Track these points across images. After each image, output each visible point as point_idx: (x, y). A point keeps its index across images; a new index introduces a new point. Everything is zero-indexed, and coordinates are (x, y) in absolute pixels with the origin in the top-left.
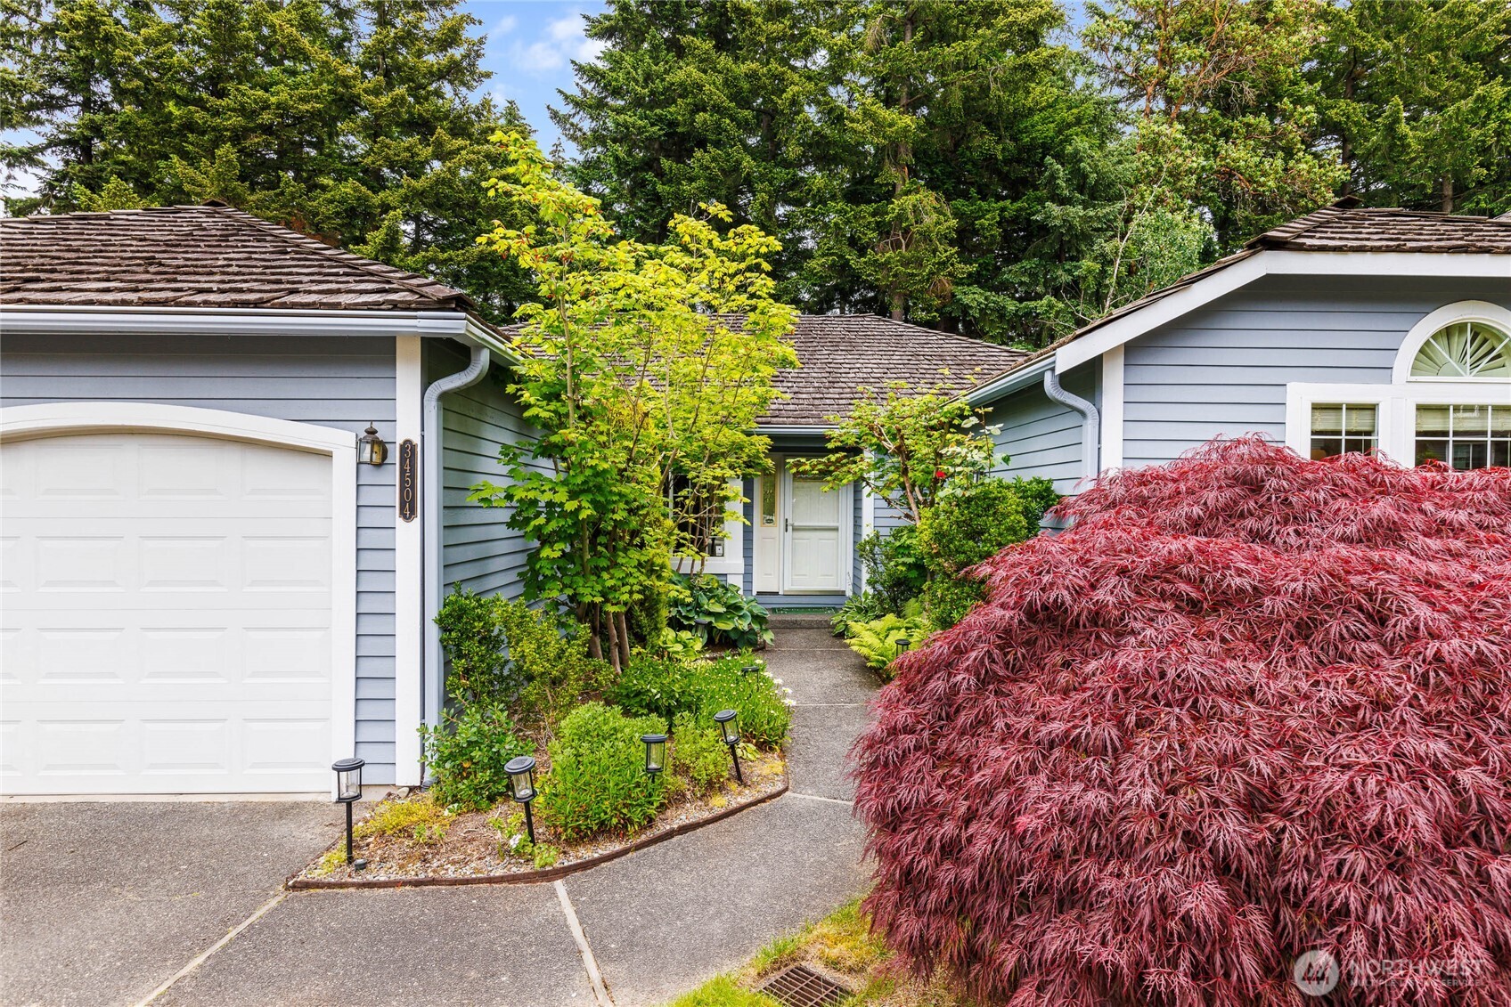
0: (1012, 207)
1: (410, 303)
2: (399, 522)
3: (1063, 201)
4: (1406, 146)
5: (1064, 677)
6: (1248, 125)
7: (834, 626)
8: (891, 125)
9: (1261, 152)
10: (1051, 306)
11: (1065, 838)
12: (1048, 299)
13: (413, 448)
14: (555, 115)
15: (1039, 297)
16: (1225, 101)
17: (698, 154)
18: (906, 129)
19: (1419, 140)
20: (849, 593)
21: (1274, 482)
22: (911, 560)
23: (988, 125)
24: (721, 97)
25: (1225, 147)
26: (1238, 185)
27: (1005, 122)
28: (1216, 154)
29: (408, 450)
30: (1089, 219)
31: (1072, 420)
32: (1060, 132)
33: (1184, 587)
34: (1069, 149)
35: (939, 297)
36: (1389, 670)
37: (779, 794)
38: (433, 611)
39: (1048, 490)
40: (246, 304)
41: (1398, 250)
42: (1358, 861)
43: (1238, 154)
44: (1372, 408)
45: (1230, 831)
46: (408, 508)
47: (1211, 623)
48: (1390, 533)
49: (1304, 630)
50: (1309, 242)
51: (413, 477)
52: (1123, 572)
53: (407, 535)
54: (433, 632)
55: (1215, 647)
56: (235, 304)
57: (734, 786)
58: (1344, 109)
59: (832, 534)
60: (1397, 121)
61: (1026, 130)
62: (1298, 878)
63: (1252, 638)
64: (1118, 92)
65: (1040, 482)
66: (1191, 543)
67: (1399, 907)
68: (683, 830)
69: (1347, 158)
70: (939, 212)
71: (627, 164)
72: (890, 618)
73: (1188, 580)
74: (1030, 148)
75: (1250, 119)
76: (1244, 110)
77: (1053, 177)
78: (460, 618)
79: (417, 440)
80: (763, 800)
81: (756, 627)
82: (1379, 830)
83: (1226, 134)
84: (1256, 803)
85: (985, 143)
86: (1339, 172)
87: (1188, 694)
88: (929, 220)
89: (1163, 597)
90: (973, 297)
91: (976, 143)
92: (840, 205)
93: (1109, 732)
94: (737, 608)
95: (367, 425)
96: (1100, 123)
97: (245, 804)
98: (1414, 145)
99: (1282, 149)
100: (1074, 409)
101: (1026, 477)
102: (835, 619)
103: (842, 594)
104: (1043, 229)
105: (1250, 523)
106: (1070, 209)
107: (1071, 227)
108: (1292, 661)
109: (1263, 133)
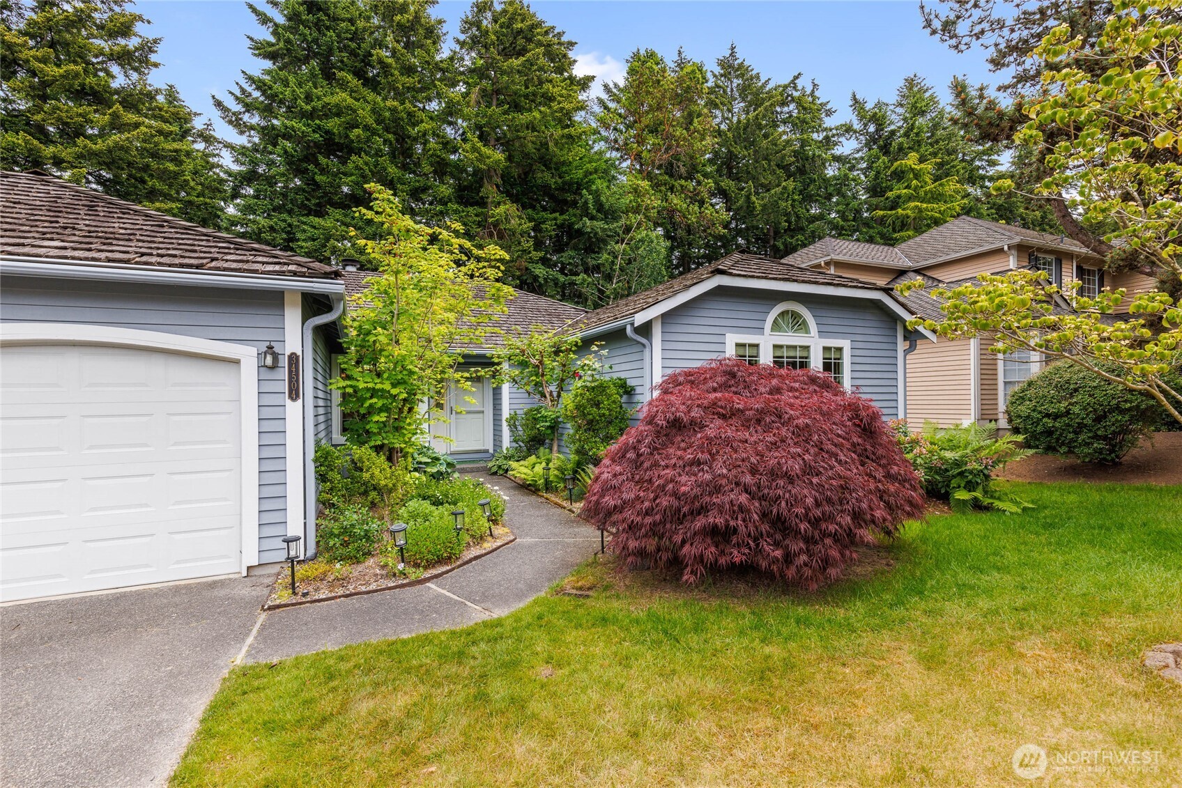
0: (561, 218)
1: (305, 273)
2: (288, 402)
3: (592, 218)
4: (754, 208)
5: (683, 445)
6: (682, 186)
7: (490, 469)
8: (489, 158)
9: (688, 200)
10: (584, 280)
11: (697, 491)
12: (582, 276)
13: (297, 357)
14: (219, 104)
15: (577, 274)
16: (670, 170)
17: (354, 158)
18: (498, 162)
19: (761, 205)
20: (491, 451)
21: (740, 373)
22: (548, 424)
23: (545, 165)
24: (370, 121)
25: (671, 196)
26: (677, 219)
27: (557, 167)
28: (667, 200)
29: (293, 359)
30: (604, 230)
31: (638, 348)
32: (586, 176)
33: (721, 410)
34: (594, 187)
35: (518, 269)
36: (784, 431)
37: (511, 541)
38: (311, 455)
39: (625, 383)
40: (190, 266)
41: (766, 278)
42: (781, 483)
43: (676, 201)
44: (757, 346)
45: (748, 479)
46: (294, 393)
47: (730, 421)
48: (778, 390)
49: (759, 421)
50: (734, 272)
51: (297, 375)
52: (698, 406)
53: (293, 410)
54: (311, 468)
55: (734, 428)
56: (182, 266)
57: (490, 538)
58: (727, 183)
59: (481, 415)
60: (750, 194)
61: (566, 172)
62: (766, 491)
63: (743, 426)
64: (615, 154)
65: (620, 379)
66: (719, 395)
67: (793, 492)
68: (476, 558)
69: (728, 210)
70: (520, 217)
71: (293, 156)
72: (533, 459)
73: (722, 407)
74: (570, 184)
75: (683, 182)
76: (680, 177)
77: (586, 203)
78: (326, 458)
79: (299, 353)
80: (507, 544)
81: (449, 470)
82: (786, 473)
83: (672, 189)
84: (754, 471)
85: (544, 177)
86: (725, 216)
87: (728, 442)
88: (514, 222)
89: (714, 414)
90: (540, 271)
91: (539, 175)
92: (455, 206)
93: (706, 456)
94: (437, 459)
95: (268, 344)
96: (607, 171)
97: (177, 586)
98: (759, 208)
99: (699, 201)
100: (639, 342)
101: (615, 376)
102: (490, 465)
103: (486, 451)
104: (580, 233)
105: (733, 389)
106: (595, 223)
107: (596, 233)
108: (756, 432)
109: (689, 191)
